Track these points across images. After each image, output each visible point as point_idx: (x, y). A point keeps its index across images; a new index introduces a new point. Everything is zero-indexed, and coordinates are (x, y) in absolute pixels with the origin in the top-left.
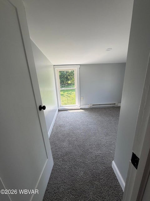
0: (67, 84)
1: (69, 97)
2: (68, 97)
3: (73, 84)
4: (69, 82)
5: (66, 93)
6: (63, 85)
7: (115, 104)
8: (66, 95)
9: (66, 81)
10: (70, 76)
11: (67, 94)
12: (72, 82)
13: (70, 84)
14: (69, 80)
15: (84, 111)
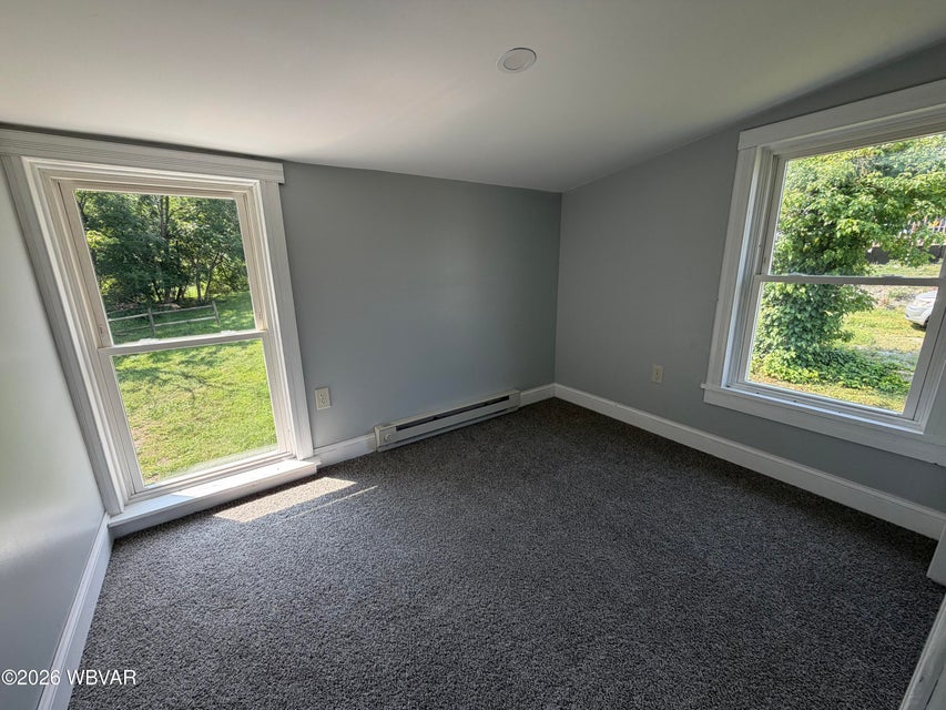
0: (176, 301)
1: (202, 381)
2: (194, 384)
3: (218, 302)
4: (192, 292)
5: (177, 357)
6: (150, 313)
7: (506, 398)
8: (178, 369)
9: (168, 289)
10: (189, 255)
11: (188, 362)
12: (209, 291)
13: (200, 302)
14: (186, 280)
15: (348, 483)
